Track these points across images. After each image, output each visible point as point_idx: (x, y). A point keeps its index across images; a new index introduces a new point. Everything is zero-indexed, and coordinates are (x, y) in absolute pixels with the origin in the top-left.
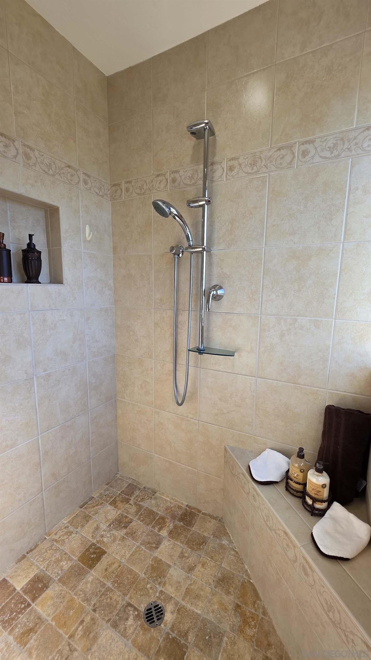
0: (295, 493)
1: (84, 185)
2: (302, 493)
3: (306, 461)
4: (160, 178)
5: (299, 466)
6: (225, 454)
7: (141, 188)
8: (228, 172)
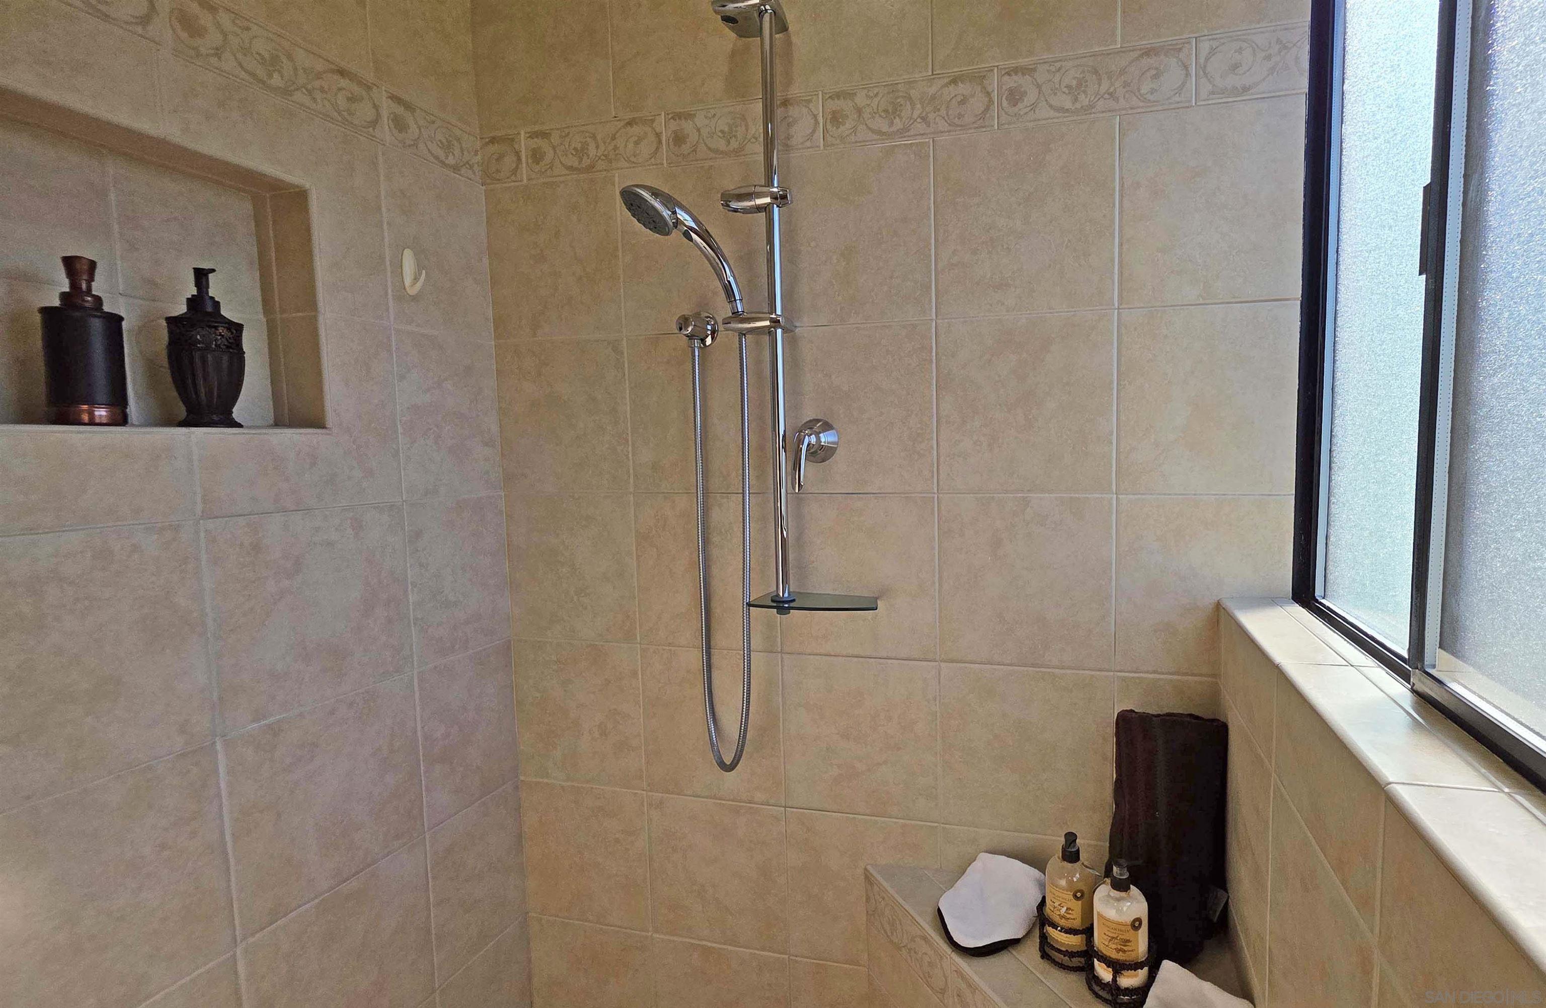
0: (1066, 960)
1: (395, 132)
2: (1083, 957)
3: (1087, 867)
4: (636, 130)
5: (1070, 882)
6: (867, 891)
7: (580, 152)
8: (829, 127)
